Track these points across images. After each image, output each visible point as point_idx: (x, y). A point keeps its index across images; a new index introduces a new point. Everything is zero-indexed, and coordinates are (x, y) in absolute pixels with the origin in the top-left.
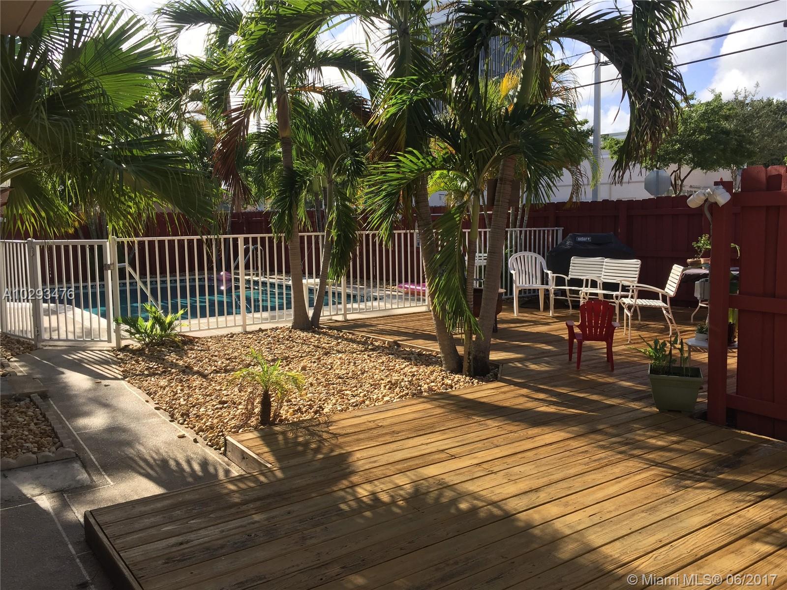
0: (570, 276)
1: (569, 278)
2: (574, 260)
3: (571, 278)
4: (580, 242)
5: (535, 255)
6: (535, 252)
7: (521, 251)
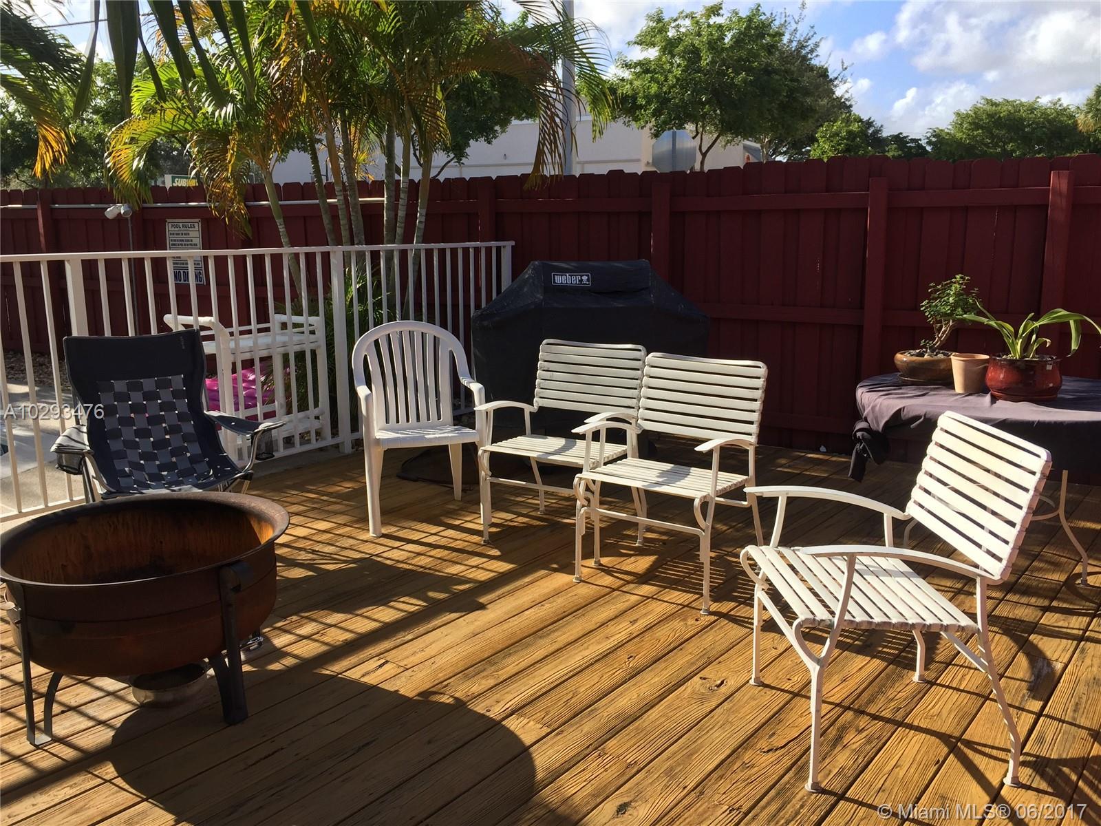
0: (538, 402)
1: (535, 408)
2: (549, 351)
3: (541, 408)
4: (564, 289)
5: (432, 330)
6: (431, 320)
7: (392, 318)
